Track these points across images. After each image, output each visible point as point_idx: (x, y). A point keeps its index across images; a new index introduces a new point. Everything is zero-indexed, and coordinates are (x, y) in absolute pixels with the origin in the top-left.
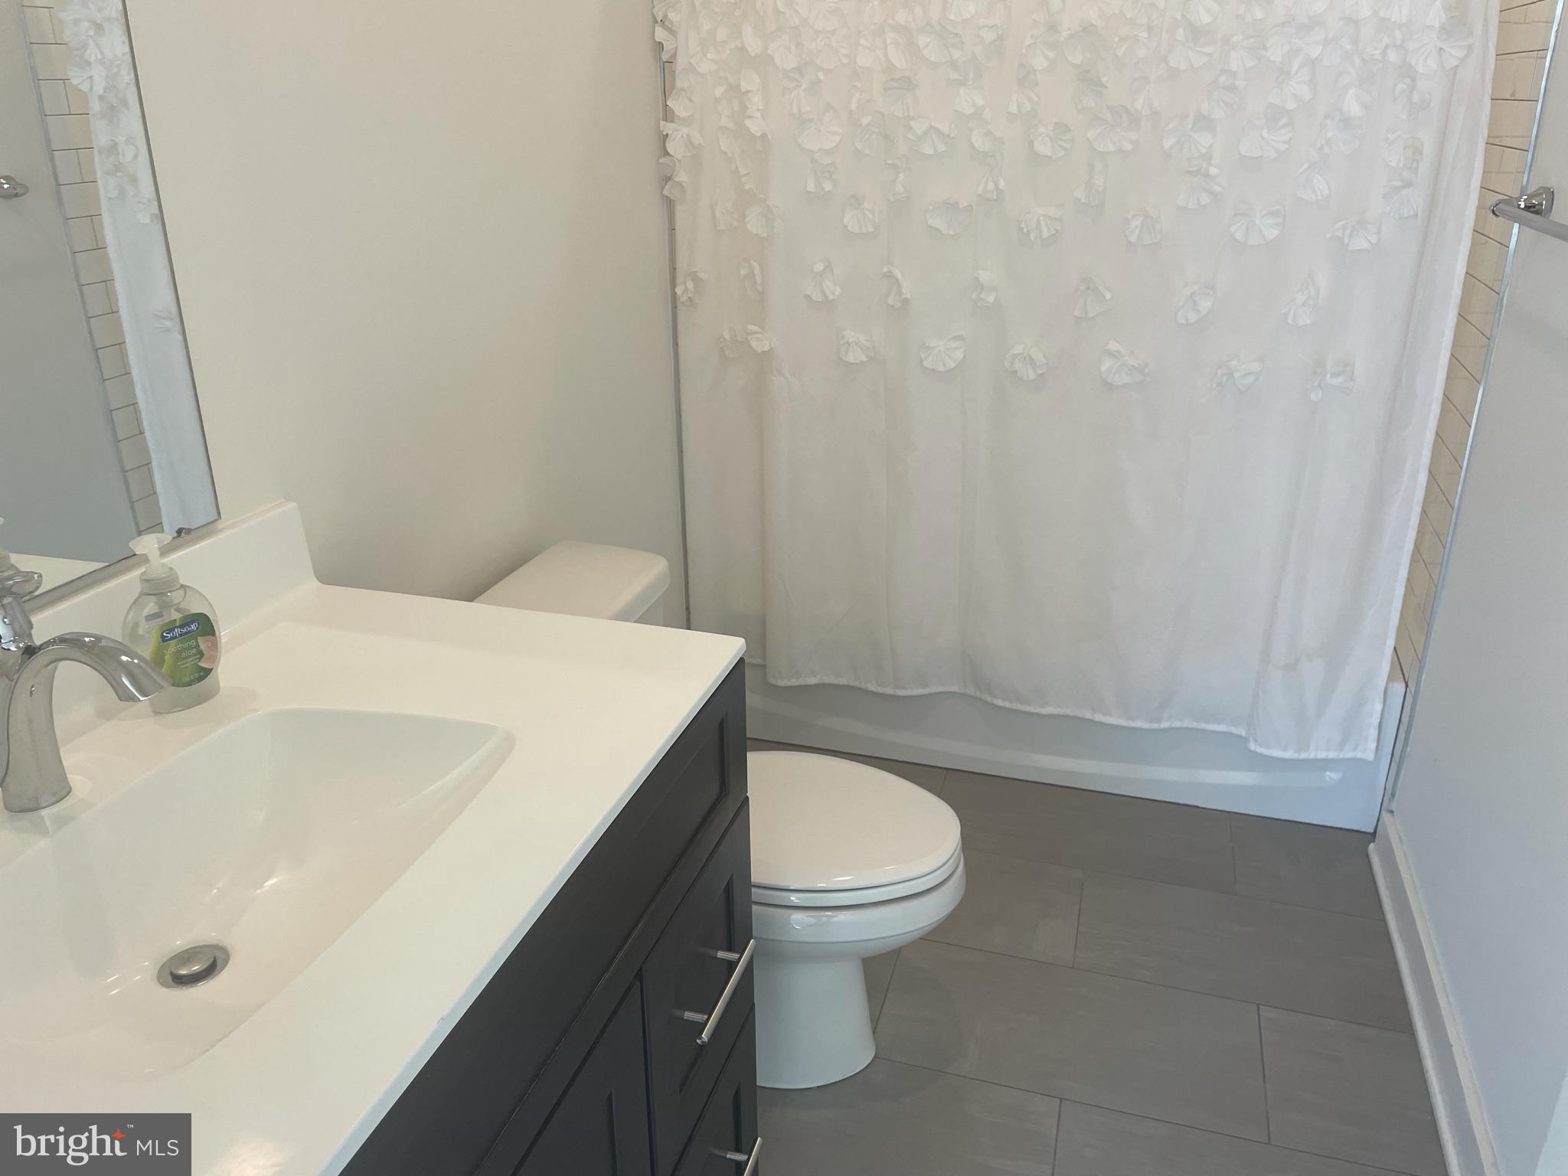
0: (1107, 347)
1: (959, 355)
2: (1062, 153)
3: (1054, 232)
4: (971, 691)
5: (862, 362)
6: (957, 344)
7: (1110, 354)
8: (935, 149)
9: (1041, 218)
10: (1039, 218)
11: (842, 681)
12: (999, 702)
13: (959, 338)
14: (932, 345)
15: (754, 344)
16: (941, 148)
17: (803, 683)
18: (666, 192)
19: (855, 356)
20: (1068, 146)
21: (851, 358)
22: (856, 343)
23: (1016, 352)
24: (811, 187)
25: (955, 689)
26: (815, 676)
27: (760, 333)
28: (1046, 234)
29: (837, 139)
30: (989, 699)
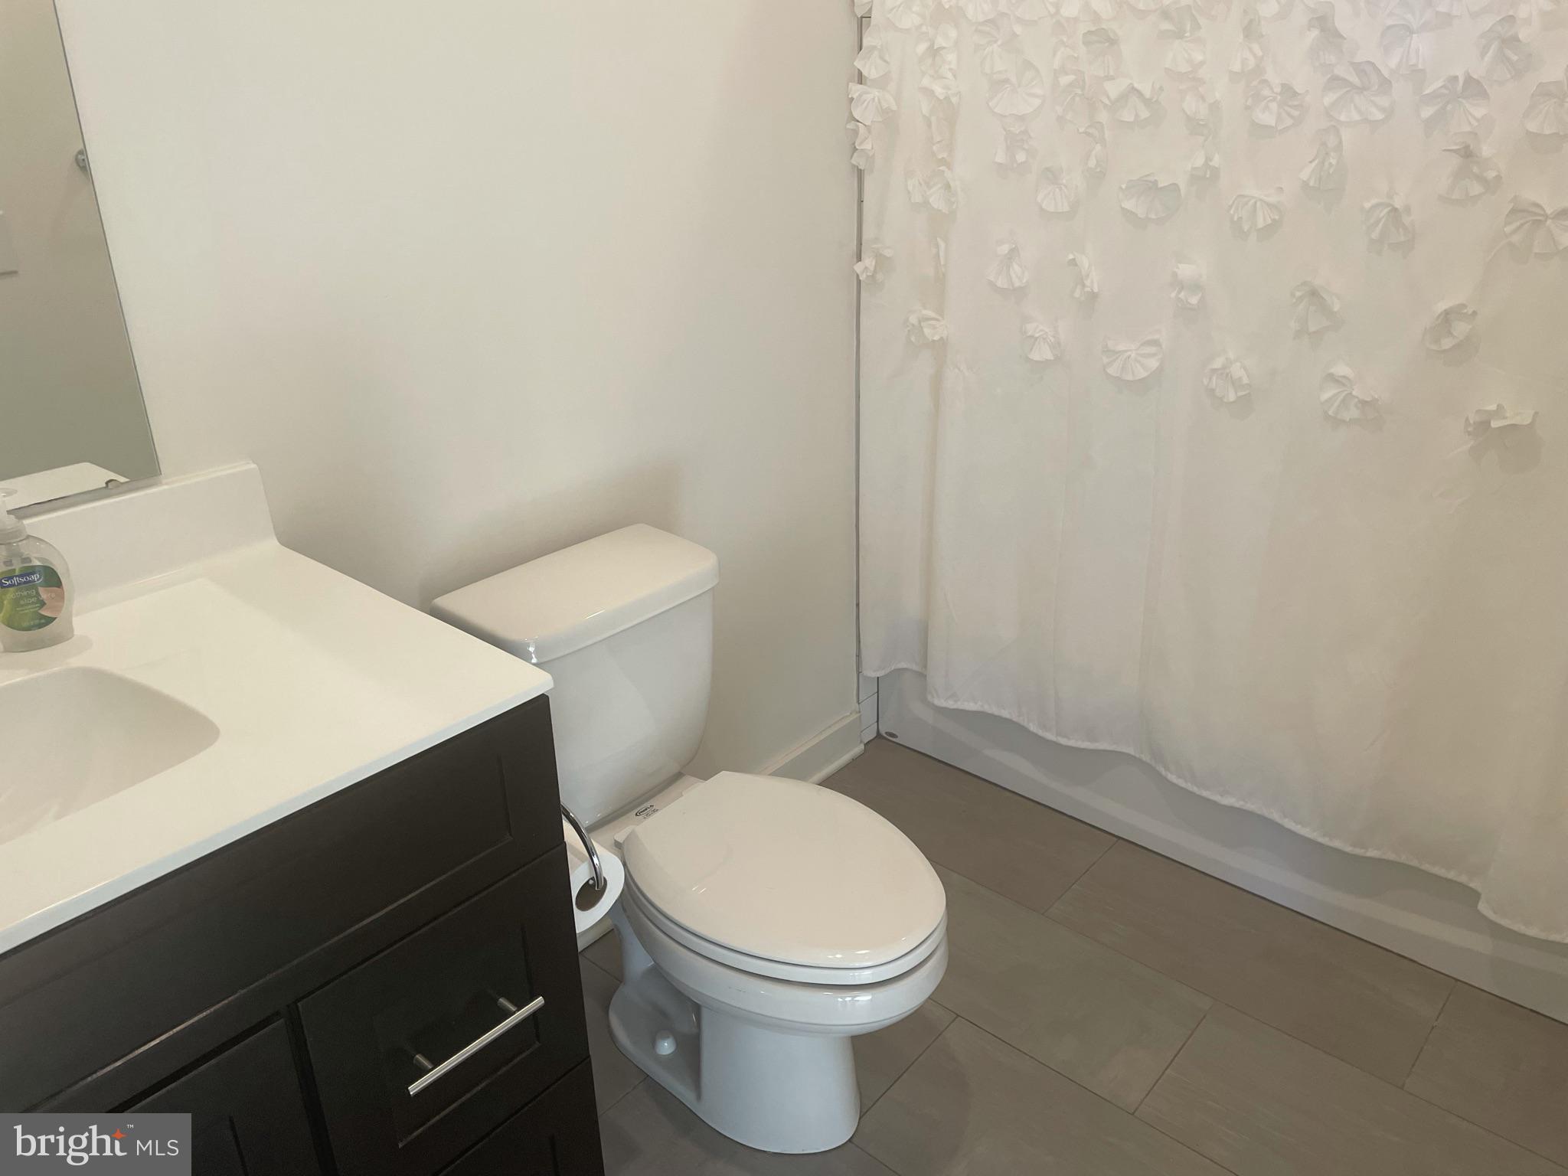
0: (1332, 371)
1: (1153, 364)
2: (1289, 122)
3: (1269, 221)
4: (1146, 757)
5: (1047, 360)
6: (1153, 349)
7: (1332, 378)
8: (1137, 115)
9: (1258, 204)
10: (1256, 203)
11: (1005, 714)
12: (1172, 778)
13: (1155, 343)
14: (1120, 347)
15: (927, 331)
16: (1144, 114)
17: (961, 707)
18: (854, 161)
19: (1042, 353)
20: (1296, 113)
21: (1035, 356)
22: (1044, 339)
23: (1216, 367)
24: (1001, 158)
25: (1131, 751)
26: (976, 703)
27: (937, 320)
28: (1261, 224)
29: (1037, 102)
30: (1164, 773)
